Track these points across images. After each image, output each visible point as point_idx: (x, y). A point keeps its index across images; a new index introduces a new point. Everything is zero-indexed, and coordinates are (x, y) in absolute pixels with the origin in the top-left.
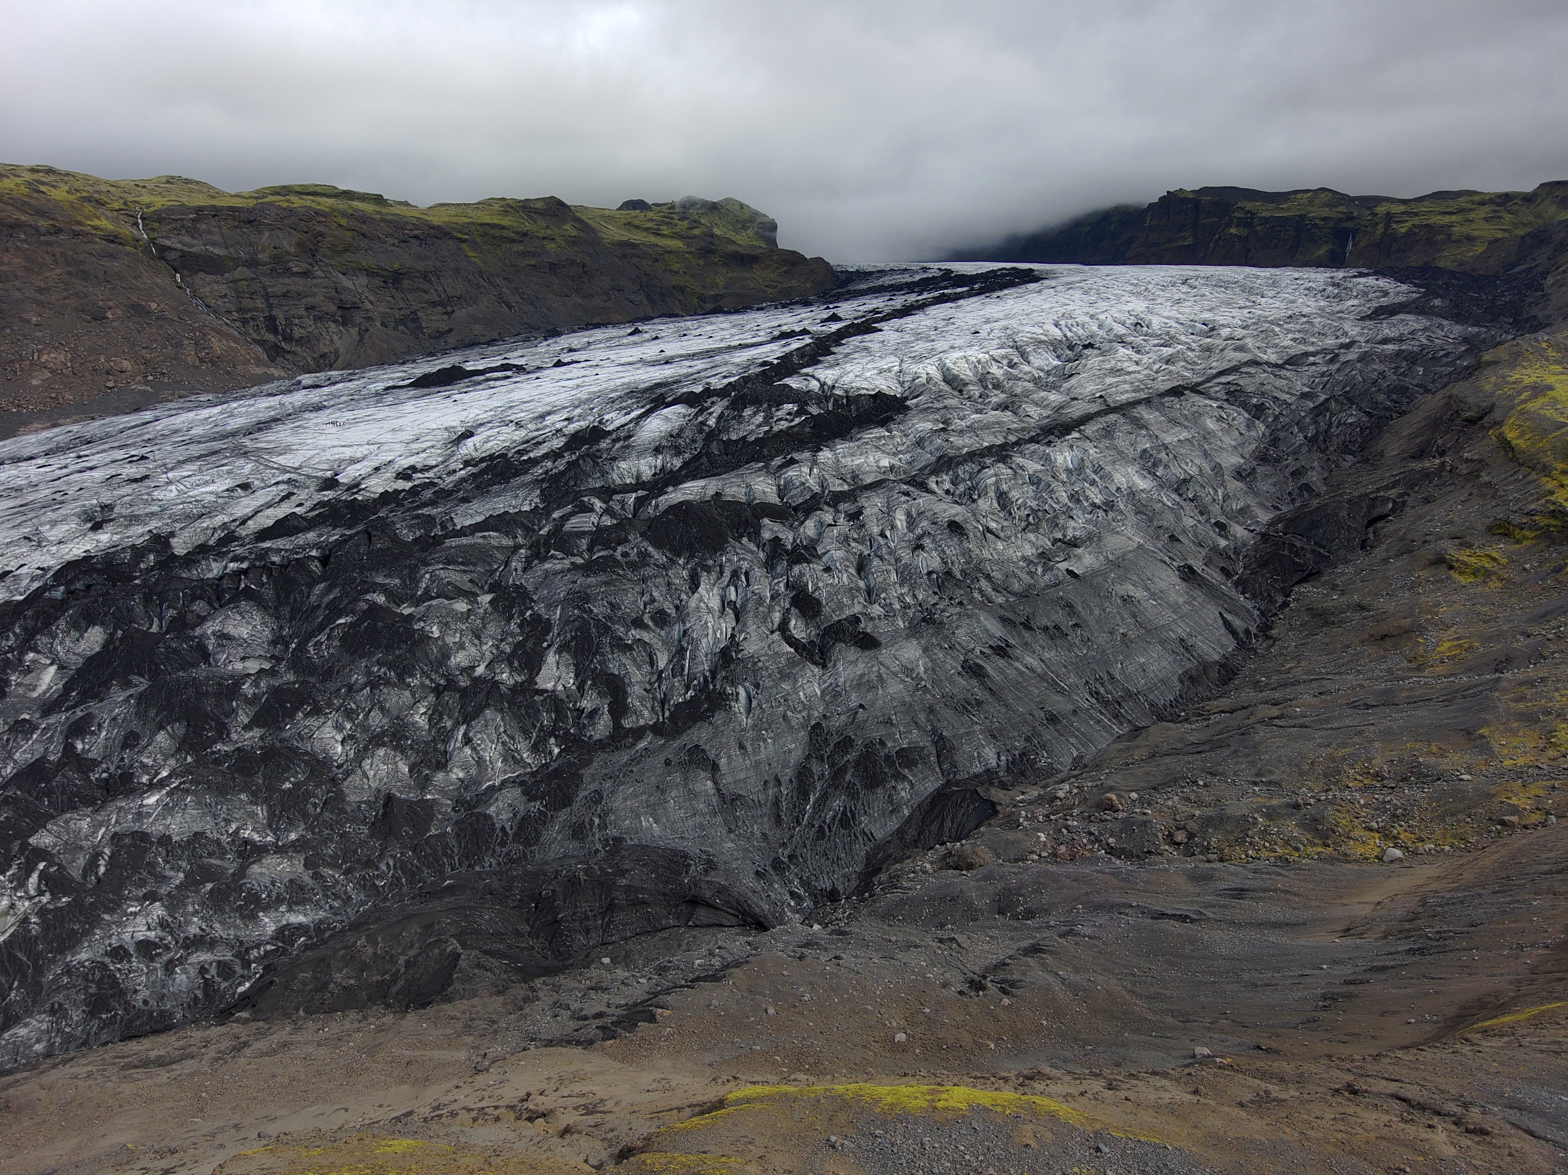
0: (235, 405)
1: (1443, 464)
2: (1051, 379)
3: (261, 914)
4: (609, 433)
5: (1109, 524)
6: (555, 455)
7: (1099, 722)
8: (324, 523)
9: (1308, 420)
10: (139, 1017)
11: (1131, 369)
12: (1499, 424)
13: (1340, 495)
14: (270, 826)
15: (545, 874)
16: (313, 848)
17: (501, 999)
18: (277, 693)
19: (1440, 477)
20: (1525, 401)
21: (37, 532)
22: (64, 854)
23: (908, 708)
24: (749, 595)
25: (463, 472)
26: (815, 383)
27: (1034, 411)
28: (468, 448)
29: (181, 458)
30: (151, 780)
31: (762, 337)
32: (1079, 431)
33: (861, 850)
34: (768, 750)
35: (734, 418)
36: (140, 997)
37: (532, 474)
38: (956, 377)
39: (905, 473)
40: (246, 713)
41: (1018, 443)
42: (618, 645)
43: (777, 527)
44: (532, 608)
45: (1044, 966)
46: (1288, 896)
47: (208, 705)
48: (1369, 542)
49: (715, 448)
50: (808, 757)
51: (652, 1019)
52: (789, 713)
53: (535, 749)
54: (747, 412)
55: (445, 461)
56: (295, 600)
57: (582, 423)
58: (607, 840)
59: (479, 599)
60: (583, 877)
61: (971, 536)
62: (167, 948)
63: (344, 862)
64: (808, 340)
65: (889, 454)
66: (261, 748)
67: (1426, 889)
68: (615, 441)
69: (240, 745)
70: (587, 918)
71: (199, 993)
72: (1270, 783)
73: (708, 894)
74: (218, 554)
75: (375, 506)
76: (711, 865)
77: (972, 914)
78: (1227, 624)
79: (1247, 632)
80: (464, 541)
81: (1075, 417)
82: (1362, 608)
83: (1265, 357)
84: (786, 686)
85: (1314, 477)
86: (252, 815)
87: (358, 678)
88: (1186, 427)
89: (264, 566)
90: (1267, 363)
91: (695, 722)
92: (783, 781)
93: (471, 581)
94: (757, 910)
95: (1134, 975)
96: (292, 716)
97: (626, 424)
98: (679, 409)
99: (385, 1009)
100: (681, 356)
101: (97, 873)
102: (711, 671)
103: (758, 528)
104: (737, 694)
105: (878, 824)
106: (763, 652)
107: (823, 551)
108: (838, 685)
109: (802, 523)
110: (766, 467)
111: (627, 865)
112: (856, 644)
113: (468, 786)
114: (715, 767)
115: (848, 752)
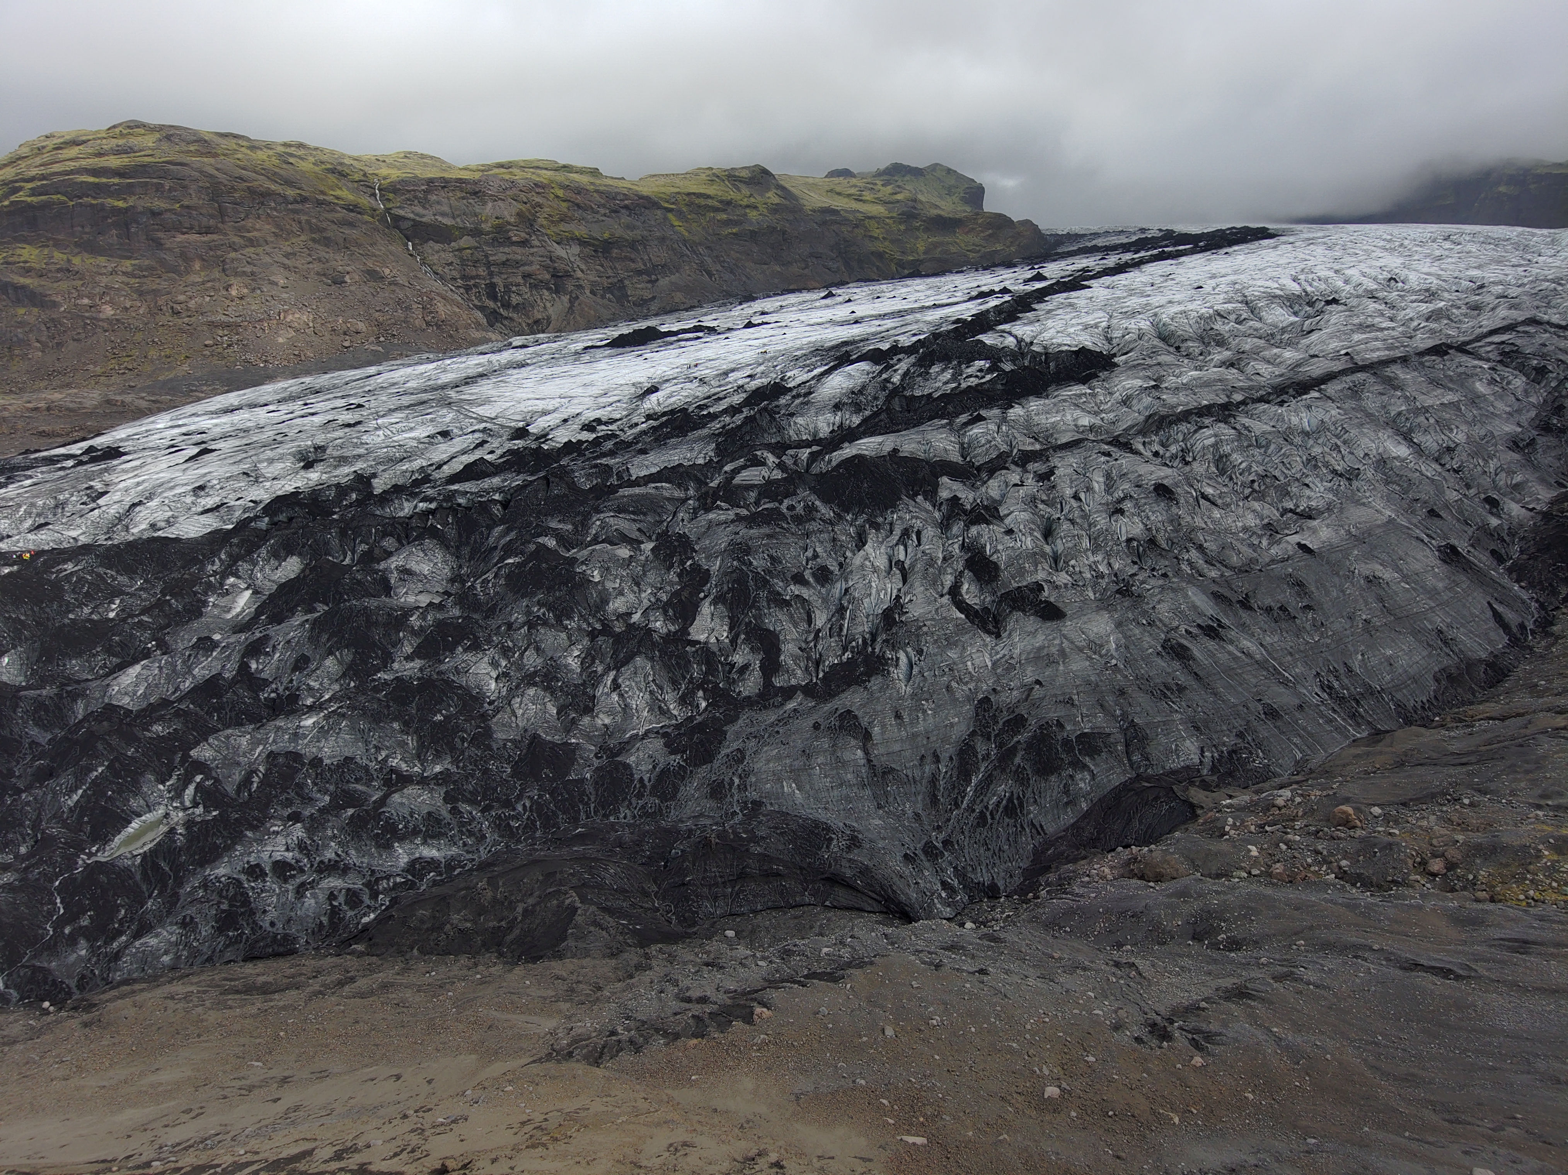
0: (448, 362)
2: (1286, 335)
3: (396, 844)
4: (790, 389)
5: (1353, 494)
6: (733, 410)
7: (1330, 721)
8: (509, 469)
10: (264, 938)
11: (1384, 325)
14: (419, 757)
15: (678, 832)
16: (454, 782)
17: (613, 962)
18: (441, 626)
21: (256, 469)
22: (221, 768)
23: (1093, 687)
24: (919, 556)
25: (644, 425)
26: (1011, 339)
27: (1265, 369)
28: (652, 403)
29: (392, 407)
30: (314, 703)
31: (959, 297)
32: (1320, 391)
33: (1028, 843)
34: (927, 722)
35: (920, 375)
36: (268, 918)
37: (710, 428)
38: (1172, 334)
39: (1107, 433)
40: (411, 644)
41: (1243, 403)
42: (776, 600)
43: (956, 486)
44: (693, 558)
45: (1252, 1018)
47: (377, 634)
49: (896, 404)
50: (973, 734)
51: (748, 1018)
52: (954, 684)
53: (683, 701)
54: (935, 369)
55: (629, 415)
56: (475, 541)
57: (763, 380)
58: (745, 803)
59: (642, 546)
60: (715, 840)
61: (1182, 501)
62: (302, 870)
63: (483, 799)
64: (1007, 298)
65: (1089, 412)
66: (419, 679)
68: (794, 397)
69: (400, 674)
70: (716, 884)
71: (325, 920)
73: (849, 873)
74: (411, 495)
75: (559, 456)
76: (854, 842)
77: (1158, 935)
78: (1498, 616)
79: (1522, 627)
80: (637, 490)
81: (1314, 376)
84: (952, 654)
86: (403, 744)
87: (518, 617)
88: (1451, 390)
89: (450, 508)
91: (849, 686)
92: (942, 757)
93: (639, 530)
94: (903, 898)
96: (452, 651)
97: (808, 381)
98: (864, 366)
99: (498, 958)
100: (872, 316)
101: (249, 789)
102: (871, 633)
103: (936, 487)
104: (898, 659)
105: (1049, 817)
106: (930, 616)
107: (1006, 512)
108: (1012, 658)
109: (985, 482)
110: (950, 424)
111: (762, 832)
112: (1036, 614)
113: (612, 733)
114: (867, 736)
115: (1019, 733)
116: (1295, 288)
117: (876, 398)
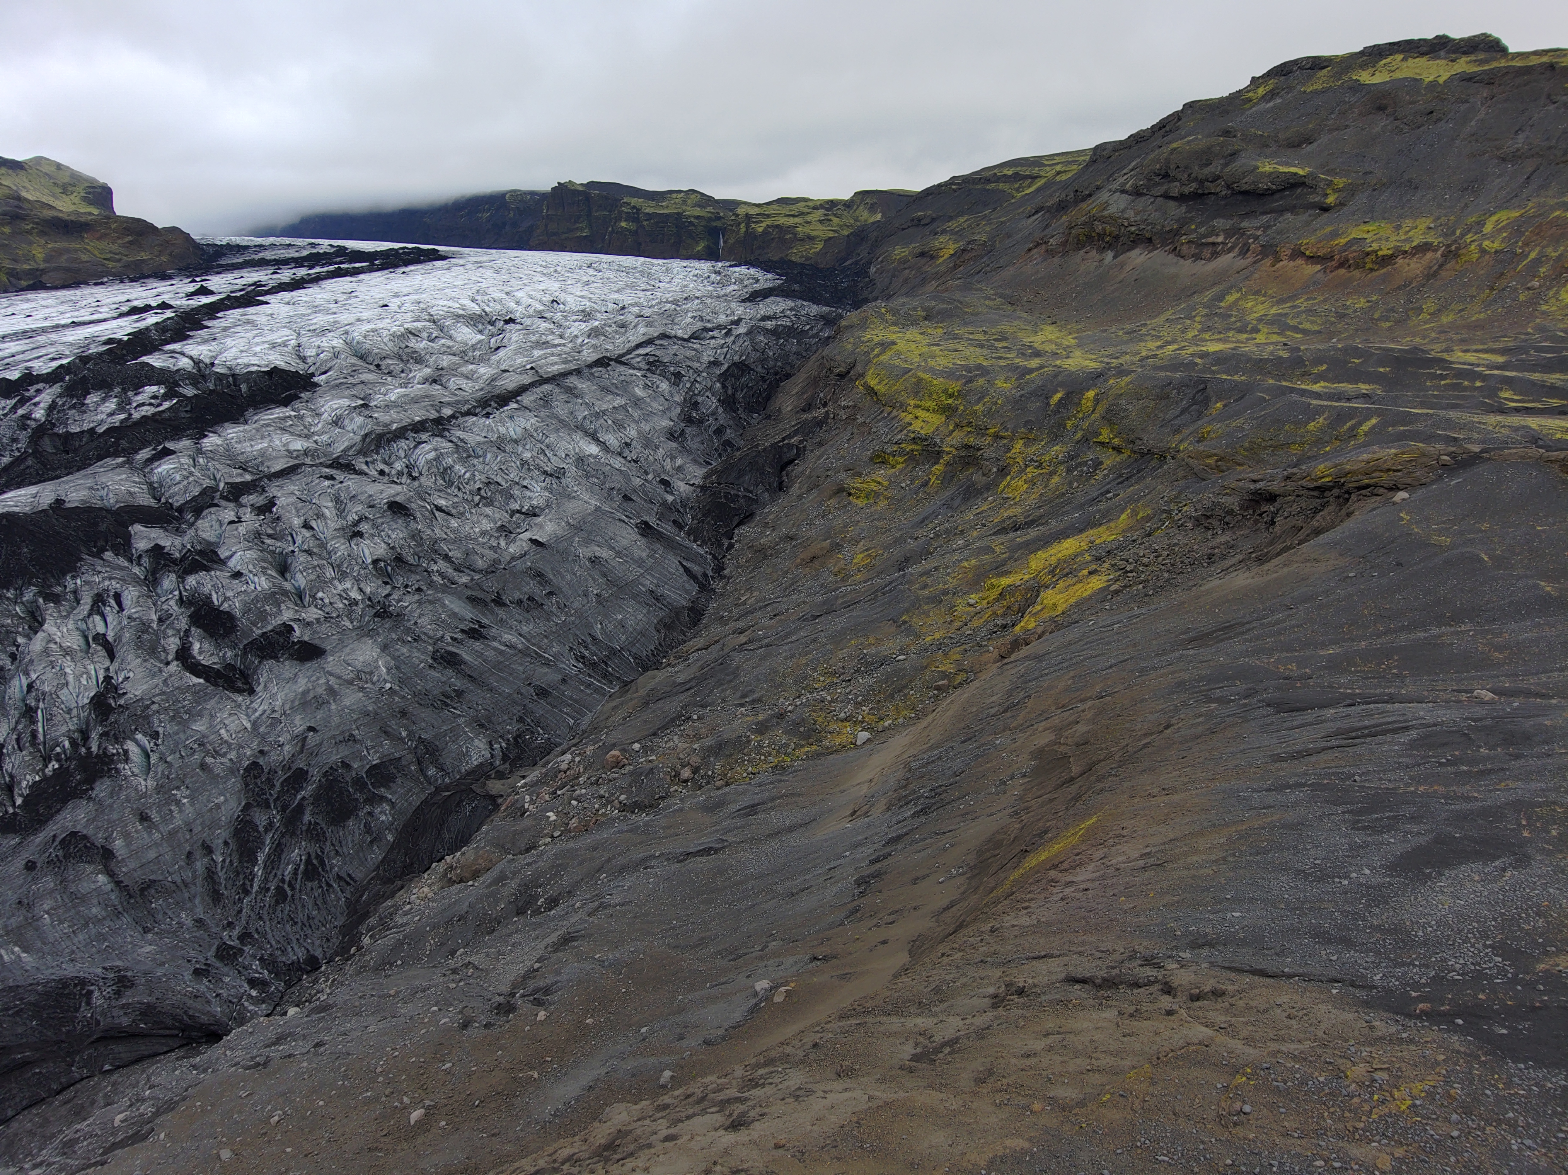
1: (827, 412)
12: (862, 375)
13: (756, 447)
19: (827, 424)
20: (877, 356)
32: (517, 402)
35: (73, 407)
41: (453, 416)
46: (794, 799)
48: (785, 484)
65: (300, 436)
67: (906, 755)
72: (753, 702)
77: (486, 927)
82: (791, 539)
88: (618, 395)
95: (674, 928)
102: (81, 731)
103: (128, 539)
104: (126, 752)
106: (157, 691)
107: (227, 554)
108: (274, 711)
109: (193, 524)
110: (129, 462)
112: (291, 657)
114: (107, 854)
115: (302, 788)
116: (474, 308)
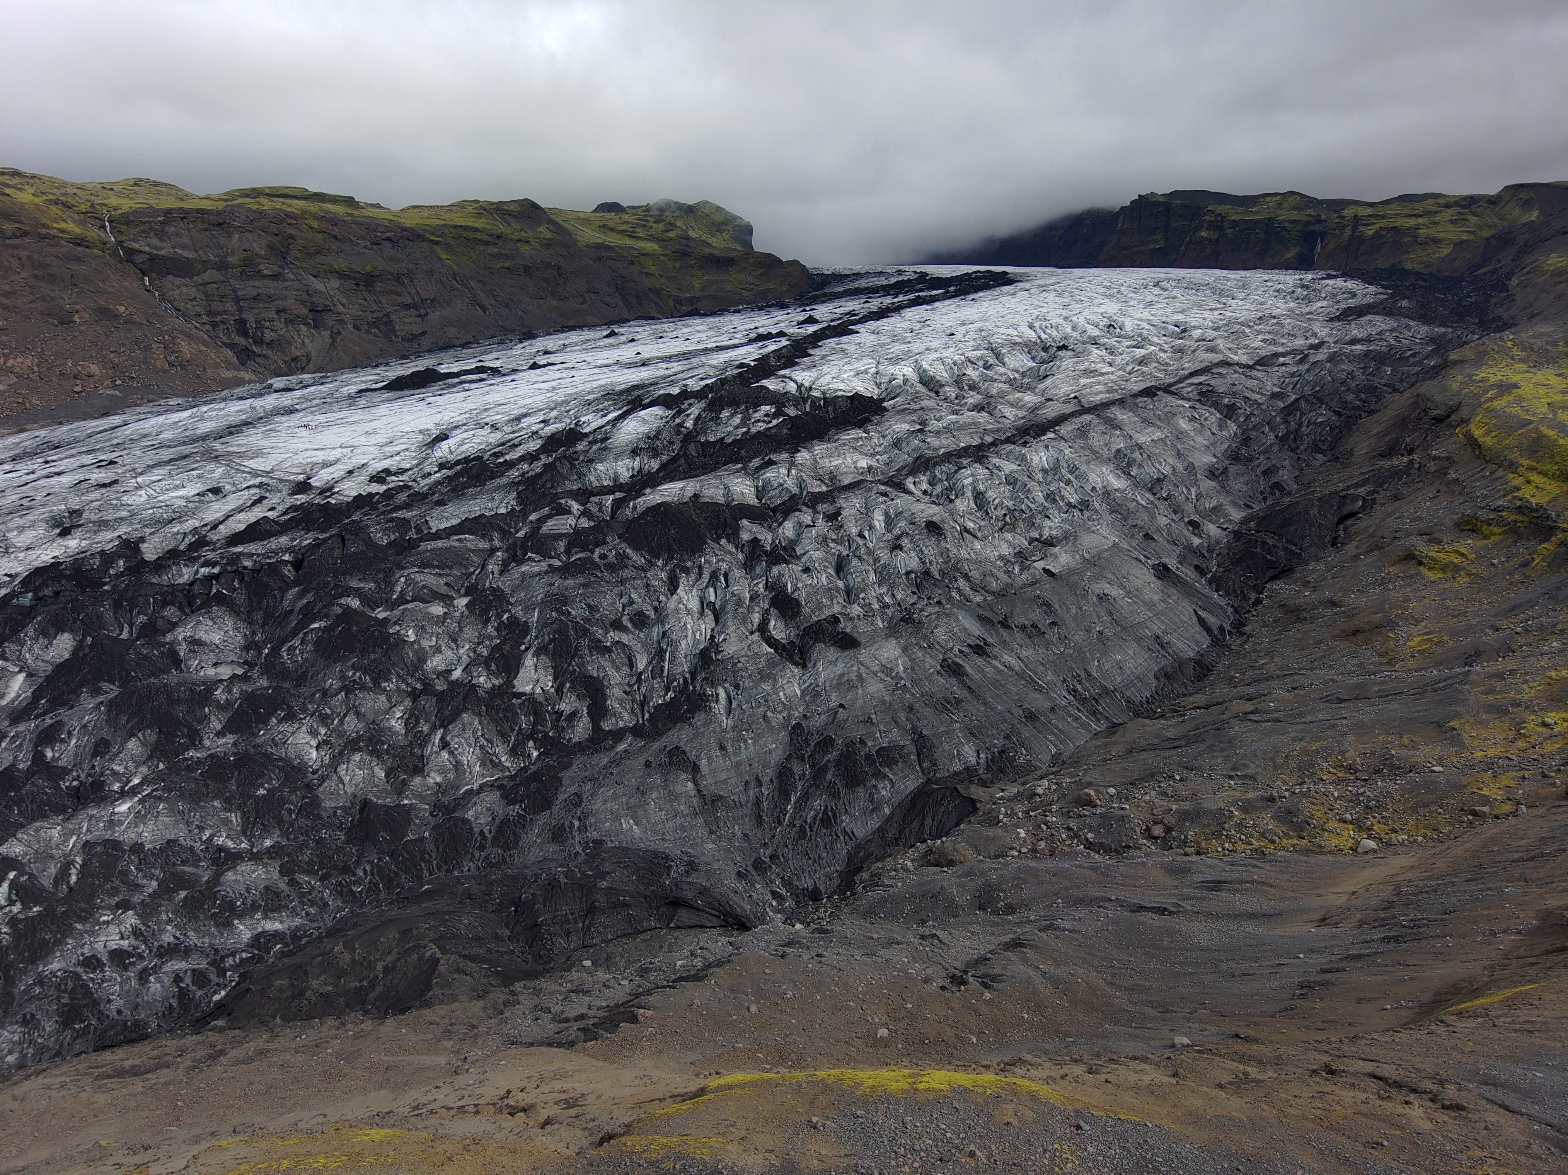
0: (205, 409)
1: (1411, 462)
2: (1026, 380)
3: (236, 922)
4: (586, 435)
5: (1085, 523)
6: (531, 457)
7: (1077, 719)
8: (297, 526)
9: (1278, 419)
10: (112, 1027)
11: (1104, 370)
12: (1466, 421)
13: (1311, 493)
14: (244, 833)
15: (525, 878)
16: (289, 855)
17: (481, 1003)
18: (250, 698)
19: (1408, 475)
20: (1491, 400)
22: (35, 863)
23: (887, 707)
24: (728, 597)
25: (438, 475)
27: (1010, 412)
28: (443, 450)
29: (150, 463)
30: (122, 788)
31: (739, 339)
33: (842, 849)
34: (748, 750)
36: (114, 1007)
37: (508, 476)
38: (932, 379)
40: (219, 719)
41: (994, 444)
42: (597, 648)
43: (755, 528)
45: (1025, 961)
46: (1264, 888)
47: (180, 712)
48: (1340, 539)
49: (692, 450)
50: (789, 757)
51: (634, 1019)
52: (769, 714)
53: (514, 752)
54: (725, 414)
55: (420, 464)
56: (268, 605)
57: (558, 425)
58: (587, 843)
60: (563, 880)
61: (949, 536)
62: (141, 957)
63: (321, 868)
64: (784, 342)
66: (234, 754)
67: (1399, 878)
68: (591, 443)
69: (213, 751)
70: (568, 921)
71: (174, 1002)
72: (1245, 777)
74: (189, 560)
75: (349, 510)
76: (692, 866)
77: (953, 910)
78: (1201, 621)
79: (1221, 628)
80: (440, 544)
81: (1050, 418)
82: (1334, 604)
83: (1236, 358)
84: (766, 686)
85: (1285, 476)
87: (332, 683)
88: (1159, 427)
89: (235, 571)
90: (1238, 364)
91: (675, 723)
93: (447, 584)
94: (739, 911)
95: (1113, 967)
96: (266, 722)
97: (603, 426)
98: (656, 410)
99: (363, 1015)
100: (658, 358)
101: (68, 882)
105: (859, 823)
111: (608, 867)
113: (445, 790)
115: (828, 752)
116: (1031, 335)
117: (671, 443)
